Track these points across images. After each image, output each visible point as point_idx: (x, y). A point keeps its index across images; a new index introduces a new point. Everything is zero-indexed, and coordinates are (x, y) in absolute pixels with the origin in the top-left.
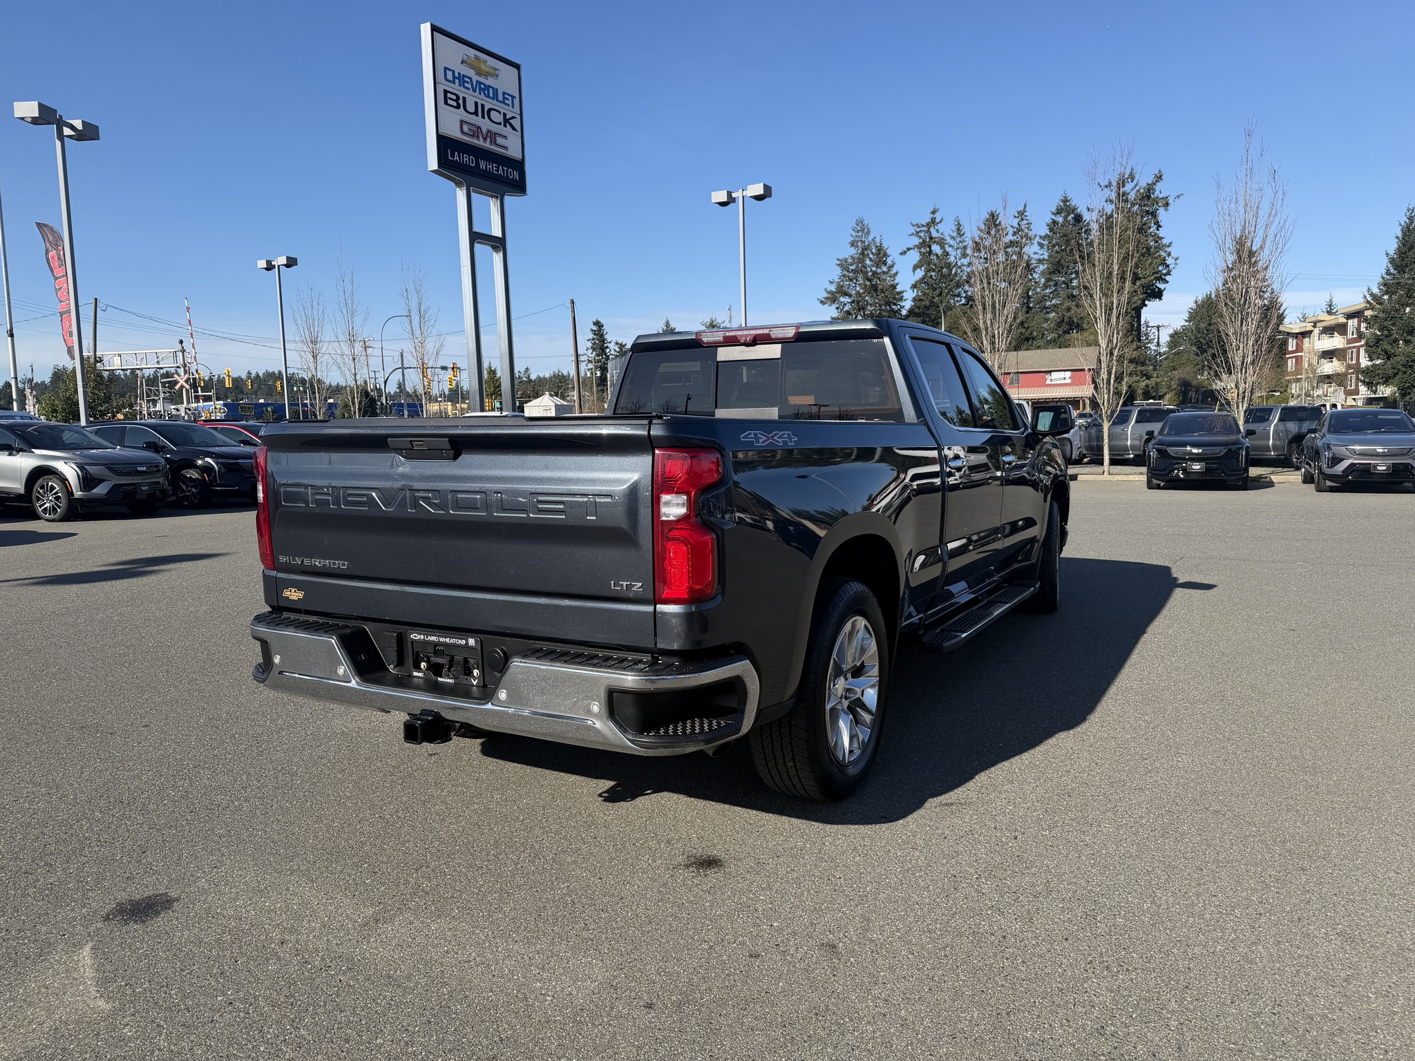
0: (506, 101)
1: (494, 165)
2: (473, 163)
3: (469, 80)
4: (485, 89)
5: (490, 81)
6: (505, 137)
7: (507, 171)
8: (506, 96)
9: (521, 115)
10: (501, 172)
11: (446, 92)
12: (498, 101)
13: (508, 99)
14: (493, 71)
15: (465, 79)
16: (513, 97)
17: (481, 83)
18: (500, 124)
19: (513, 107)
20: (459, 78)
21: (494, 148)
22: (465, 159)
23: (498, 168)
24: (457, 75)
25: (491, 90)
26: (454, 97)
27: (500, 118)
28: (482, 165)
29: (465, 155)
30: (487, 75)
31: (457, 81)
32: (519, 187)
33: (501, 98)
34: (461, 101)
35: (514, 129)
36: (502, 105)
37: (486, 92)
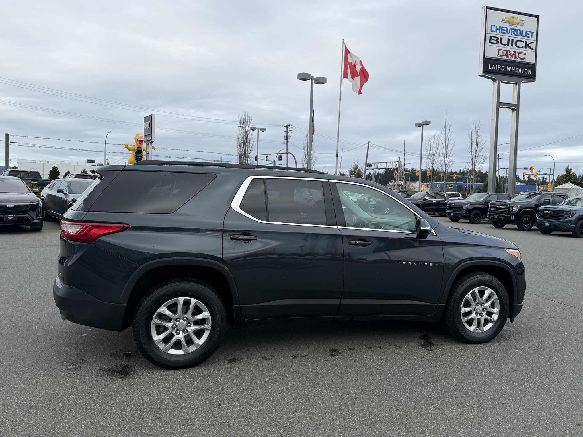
0: (528, 35)
1: (516, 68)
2: (503, 69)
3: (505, 29)
4: (514, 32)
5: (519, 27)
6: (525, 54)
7: (524, 70)
8: (528, 33)
9: (537, 41)
10: (520, 71)
11: (491, 37)
12: (522, 36)
13: (529, 34)
14: (521, 22)
15: (503, 29)
16: (532, 33)
17: (512, 29)
18: (522, 47)
19: (532, 38)
20: (499, 29)
21: (517, 60)
22: (498, 68)
23: (518, 69)
24: (498, 28)
25: (518, 32)
26: (496, 39)
27: (523, 45)
28: (509, 69)
29: (498, 66)
30: (518, 24)
31: (498, 31)
32: (532, 77)
33: (524, 34)
34: (499, 40)
35: (531, 48)
36: (525, 38)
37: (515, 33)
